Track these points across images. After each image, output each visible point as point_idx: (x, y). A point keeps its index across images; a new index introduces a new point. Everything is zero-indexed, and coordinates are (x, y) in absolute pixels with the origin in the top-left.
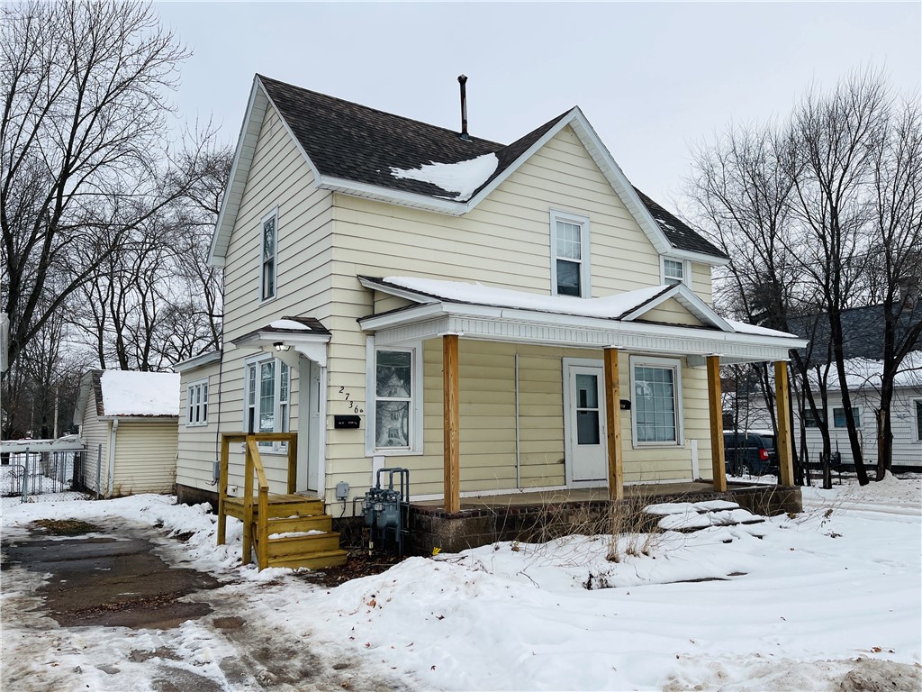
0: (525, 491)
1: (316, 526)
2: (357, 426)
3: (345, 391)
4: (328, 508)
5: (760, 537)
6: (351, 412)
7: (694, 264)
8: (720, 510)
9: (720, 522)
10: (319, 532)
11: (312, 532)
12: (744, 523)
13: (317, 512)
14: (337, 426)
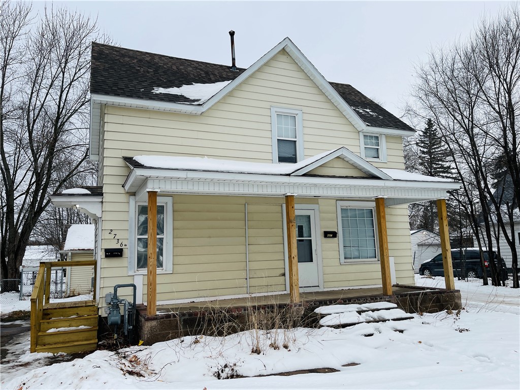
0: (253, 295)
1: (86, 323)
2: (121, 256)
3: (113, 233)
4: (100, 310)
5: (401, 331)
6: (118, 246)
7: (388, 136)
8: (378, 310)
9: (372, 319)
10: (86, 327)
11: (82, 327)
12: (394, 320)
13: (92, 313)
14: (106, 256)
